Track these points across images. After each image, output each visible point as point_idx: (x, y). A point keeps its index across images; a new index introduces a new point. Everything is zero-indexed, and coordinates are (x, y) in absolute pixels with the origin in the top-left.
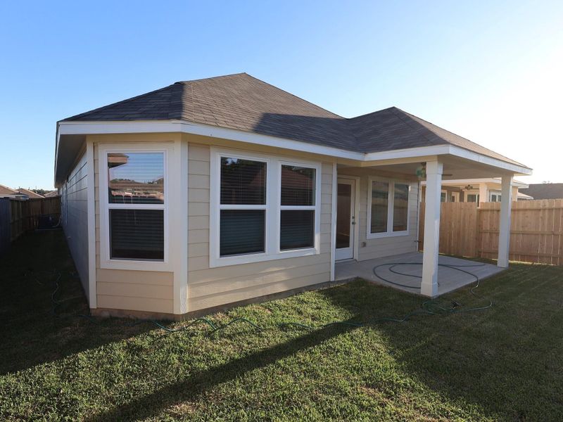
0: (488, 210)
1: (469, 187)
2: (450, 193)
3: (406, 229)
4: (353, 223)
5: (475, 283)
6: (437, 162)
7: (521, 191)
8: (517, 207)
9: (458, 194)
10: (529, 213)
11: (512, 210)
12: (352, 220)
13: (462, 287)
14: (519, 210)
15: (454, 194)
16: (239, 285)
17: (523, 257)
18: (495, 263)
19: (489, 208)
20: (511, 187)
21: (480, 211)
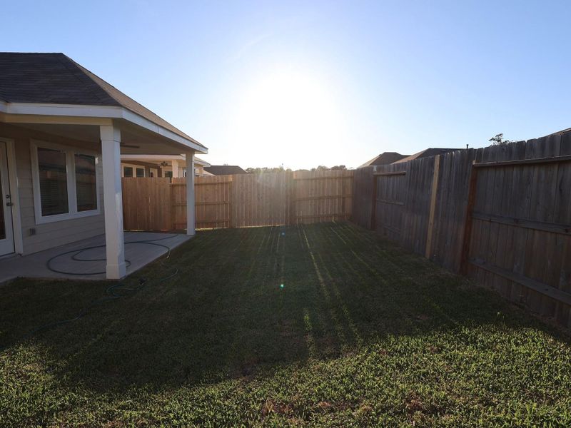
0: (178, 185)
1: (165, 164)
2: (148, 169)
3: (96, 208)
4: (9, 204)
5: (167, 254)
6: (112, 128)
7: (206, 169)
8: (200, 182)
9: (156, 171)
10: (208, 187)
11: (195, 185)
12: (5, 201)
13: (153, 261)
14: (202, 184)
15: (152, 170)
17: (207, 224)
18: (185, 232)
19: (180, 183)
20: (193, 165)
21: (173, 186)
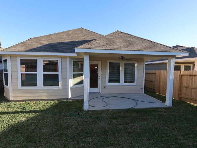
0: (185, 75)
3: (134, 83)
4: (99, 79)
16: (29, 95)
